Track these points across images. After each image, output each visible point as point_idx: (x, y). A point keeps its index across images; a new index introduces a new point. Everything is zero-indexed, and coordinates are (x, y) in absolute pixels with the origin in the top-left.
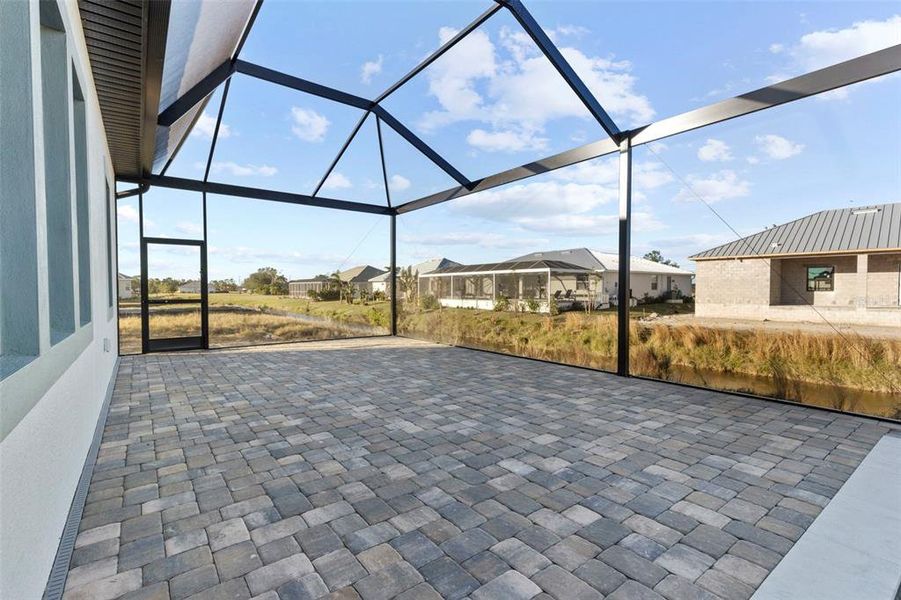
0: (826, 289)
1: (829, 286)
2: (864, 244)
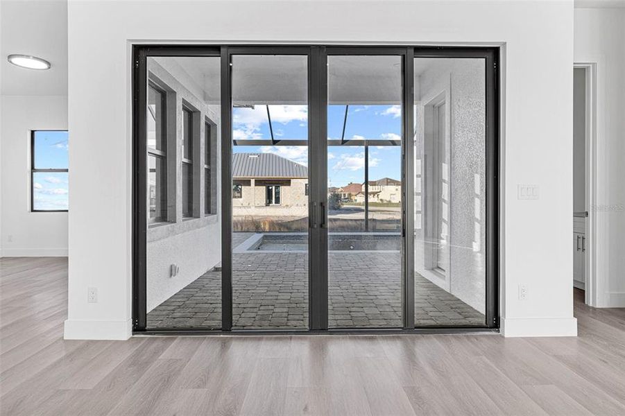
0: (238, 197)
1: (239, 195)
2: (253, 174)
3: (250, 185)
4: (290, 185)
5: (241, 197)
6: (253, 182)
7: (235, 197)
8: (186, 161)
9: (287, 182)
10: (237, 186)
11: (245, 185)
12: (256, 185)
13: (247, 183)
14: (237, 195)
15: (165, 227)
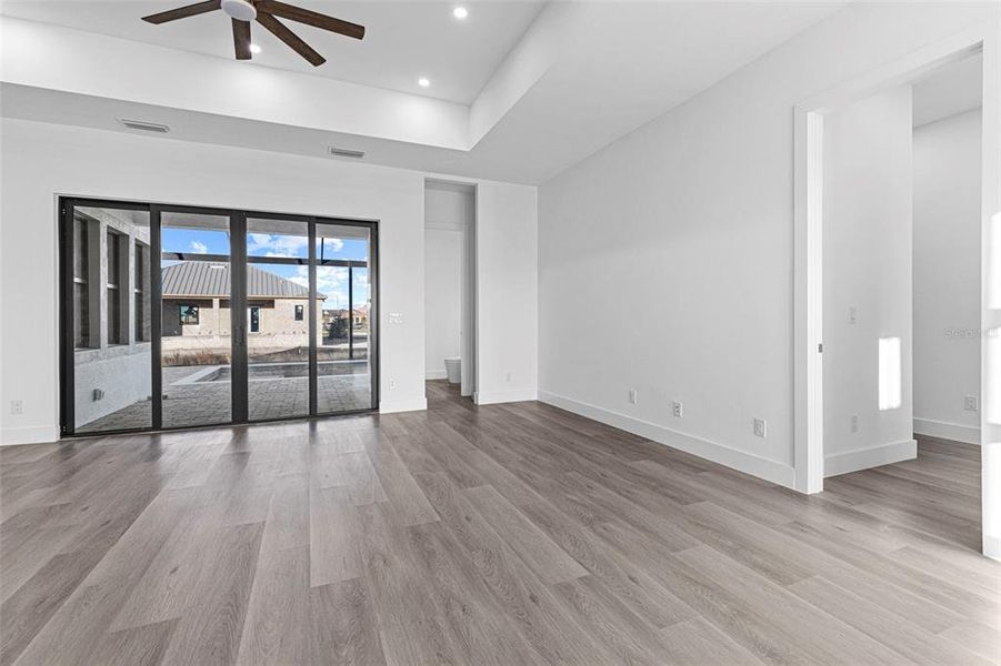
0: (194, 323)
1: (195, 320)
2: (216, 291)
3: (212, 307)
4: (273, 307)
5: (198, 323)
6: (216, 302)
7: (188, 323)
8: (111, 286)
9: (270, 303)
10: (191, 308)
11: (203, 306)
12: (221, 307)
13: (208, 303)
14: (191, 318)
15: (88, 353)
